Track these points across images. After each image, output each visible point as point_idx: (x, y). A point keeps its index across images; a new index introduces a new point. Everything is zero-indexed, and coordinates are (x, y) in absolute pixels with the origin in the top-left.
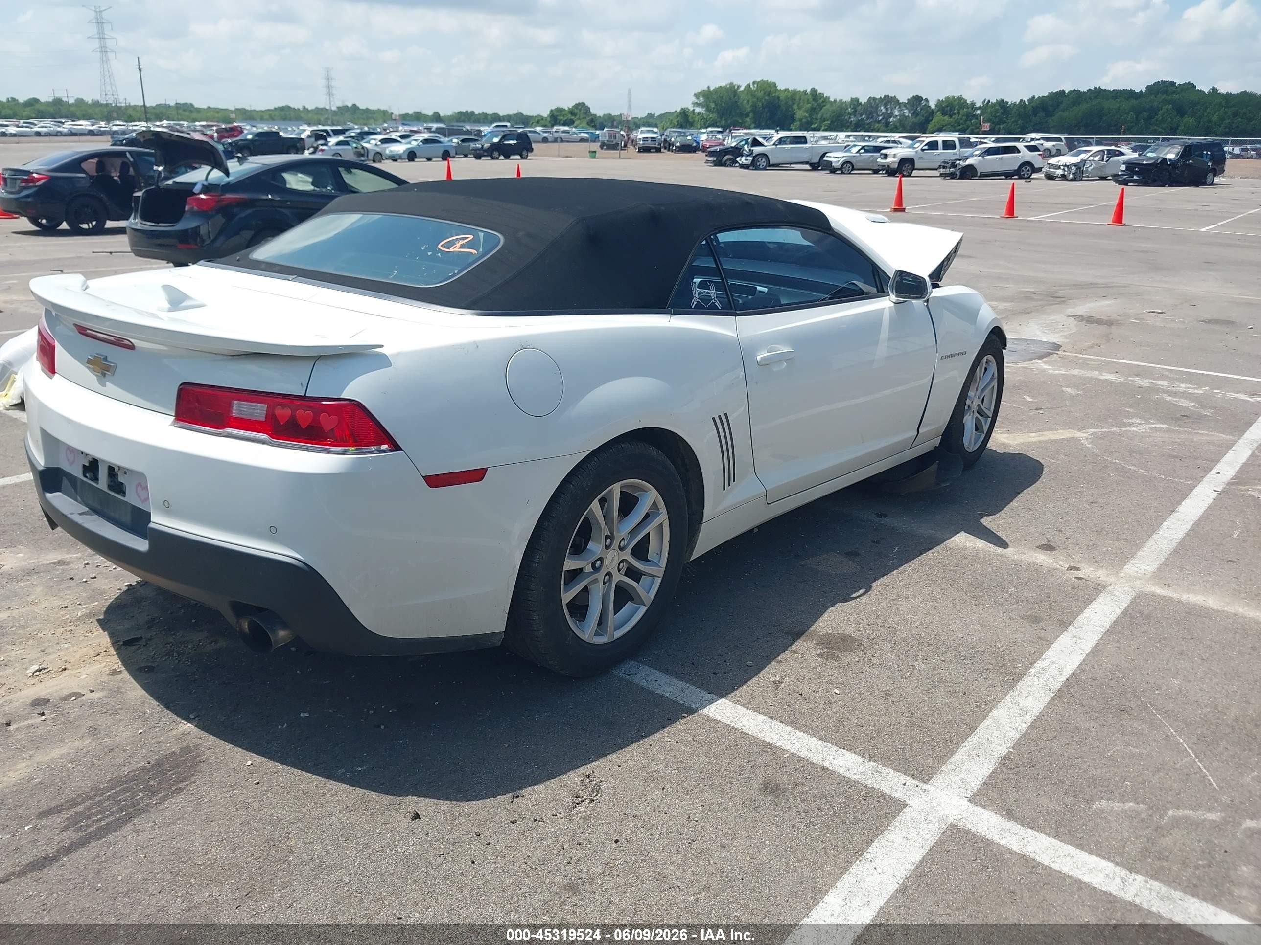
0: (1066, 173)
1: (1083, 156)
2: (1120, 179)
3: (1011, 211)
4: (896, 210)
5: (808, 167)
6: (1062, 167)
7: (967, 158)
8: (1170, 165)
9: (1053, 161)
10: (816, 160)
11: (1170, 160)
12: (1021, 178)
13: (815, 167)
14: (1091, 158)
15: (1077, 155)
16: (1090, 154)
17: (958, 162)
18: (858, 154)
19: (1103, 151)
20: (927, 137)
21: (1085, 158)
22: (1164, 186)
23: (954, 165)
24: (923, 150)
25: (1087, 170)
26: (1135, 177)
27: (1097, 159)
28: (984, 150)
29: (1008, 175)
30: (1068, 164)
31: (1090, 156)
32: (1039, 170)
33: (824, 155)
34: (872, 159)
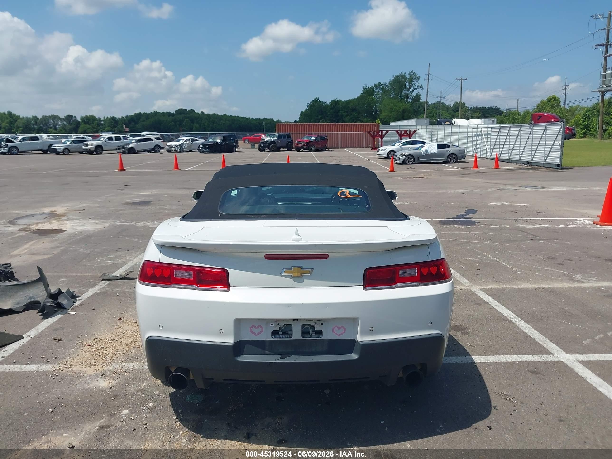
0: (176, 149)
1: (181, 142)
2: (201, 151)
3: (177, 167)
4: (121, 170)
5: (41, 152)
6: (174, 147)
7: (129, 144)
8: (220, 144)
9: (169, 144)
10: (46, 148)
11: (219, 142)
12: (156, 152)
13: (45, 152)
14: (185, 142)
15: (179, 141)
16: (184, 140)
17: (126, 146)
18: (71, 145)
19: (189, 139)
20: (106, 135)
21: (183, 142)
22: (219, 153)
23: (124, 148)
24: (105, 141)
25: (185, 148)
26: (207, 150)
27: (188, 142)
28: (137, 140)
29: (149, 151)
30: (176, 145)
31: (185, 141)
32: (163, 148)
33: (51, 145)
34: (79, 147)
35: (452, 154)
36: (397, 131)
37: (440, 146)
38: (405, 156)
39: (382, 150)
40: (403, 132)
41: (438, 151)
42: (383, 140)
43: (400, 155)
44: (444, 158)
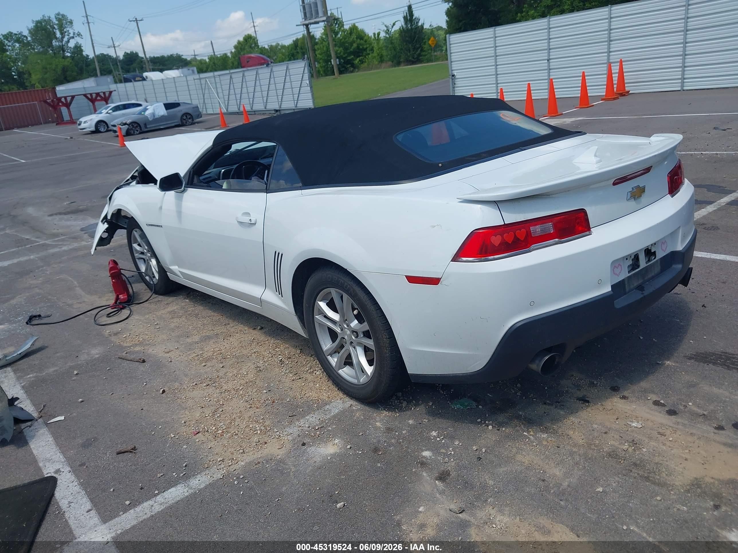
35: (186, 114)
36: (85, 95)
37: (168, 106)
38: (127, 124)
39: (85, 122)
40: (94, 96)
41: (167, 112)
42: (71, 110)
43: (120, 125)
44: (178, 121)
